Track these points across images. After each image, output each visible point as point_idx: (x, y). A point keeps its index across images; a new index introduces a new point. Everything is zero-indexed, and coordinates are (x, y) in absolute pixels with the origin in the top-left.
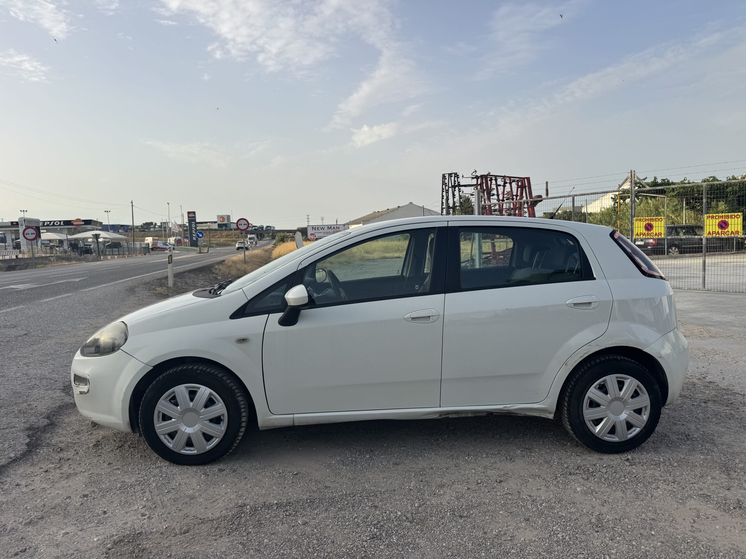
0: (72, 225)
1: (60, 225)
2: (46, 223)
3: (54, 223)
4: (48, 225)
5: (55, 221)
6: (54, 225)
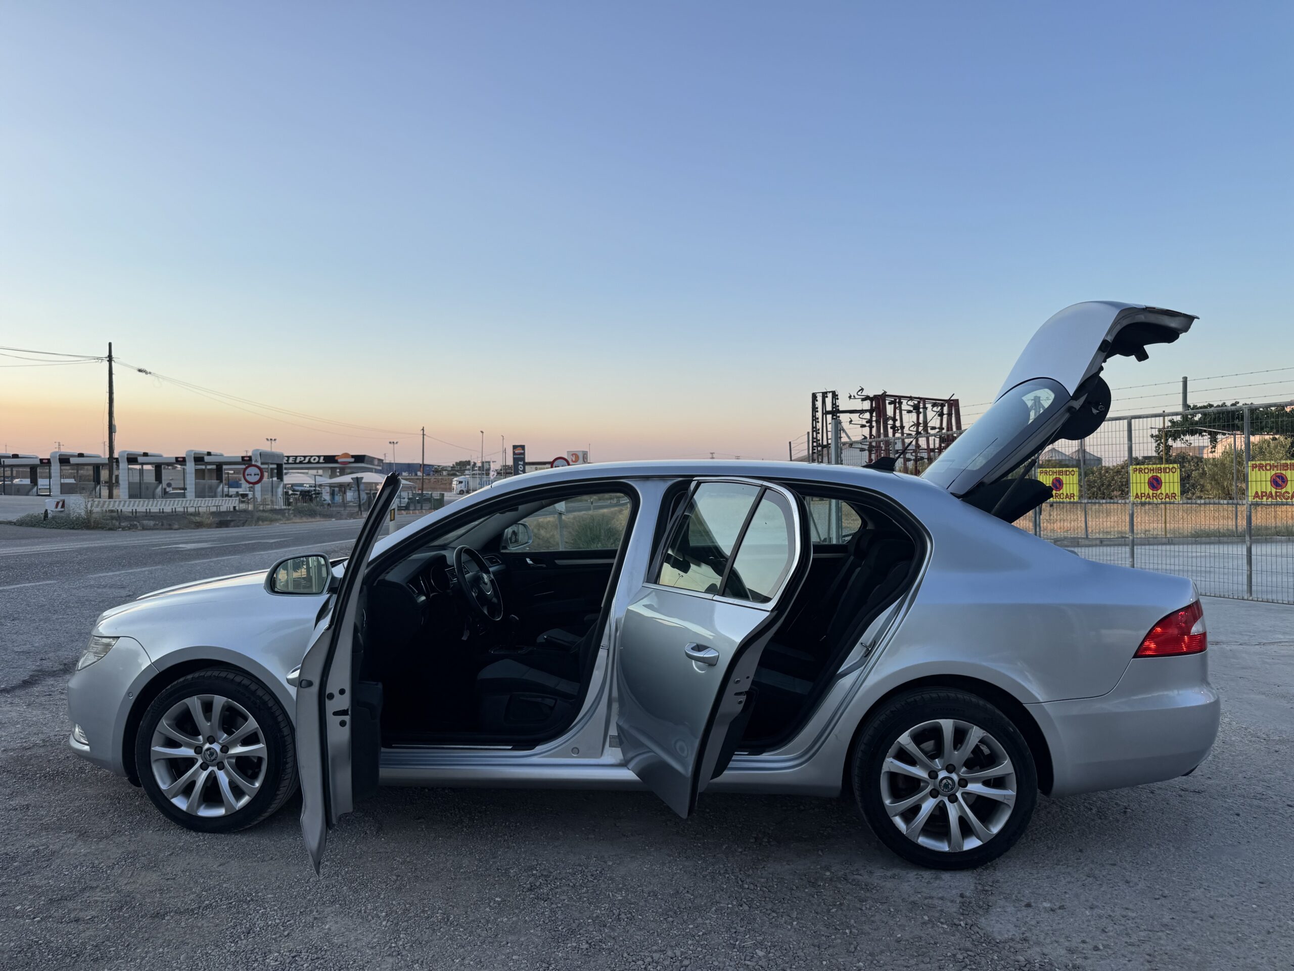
0: (336, 462)
1: (318, 462)
2: (298, 458)
3: (310, 459)
4: (301, 462)
5: (312, 456)
6: (309, 462)
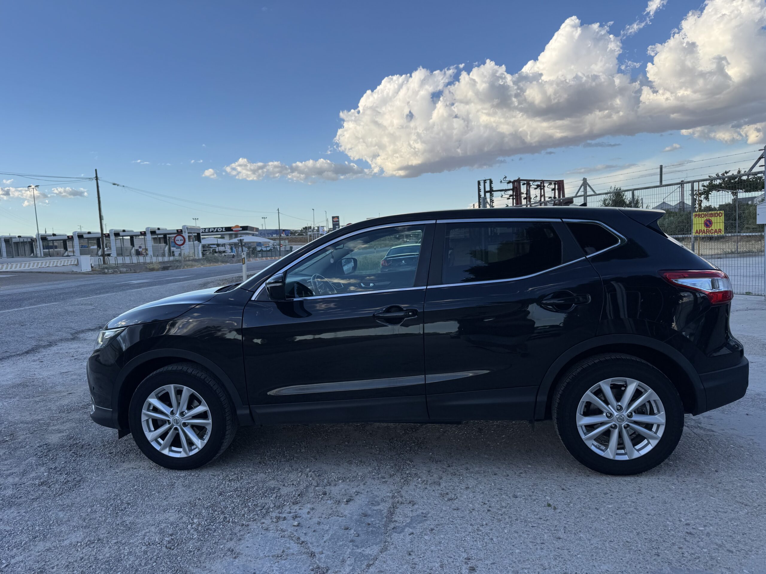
2: (211, 229)
4: (212, 232)
5: (218, 228)
6: (217, 231)
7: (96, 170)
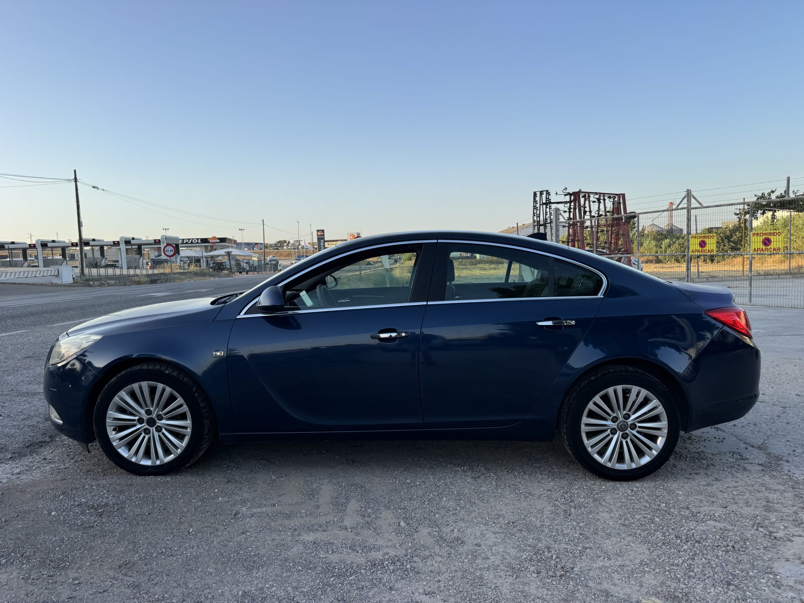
2: (185, 240)
3: (192, 241)
4: (186, 243)
7: (75, 171)
